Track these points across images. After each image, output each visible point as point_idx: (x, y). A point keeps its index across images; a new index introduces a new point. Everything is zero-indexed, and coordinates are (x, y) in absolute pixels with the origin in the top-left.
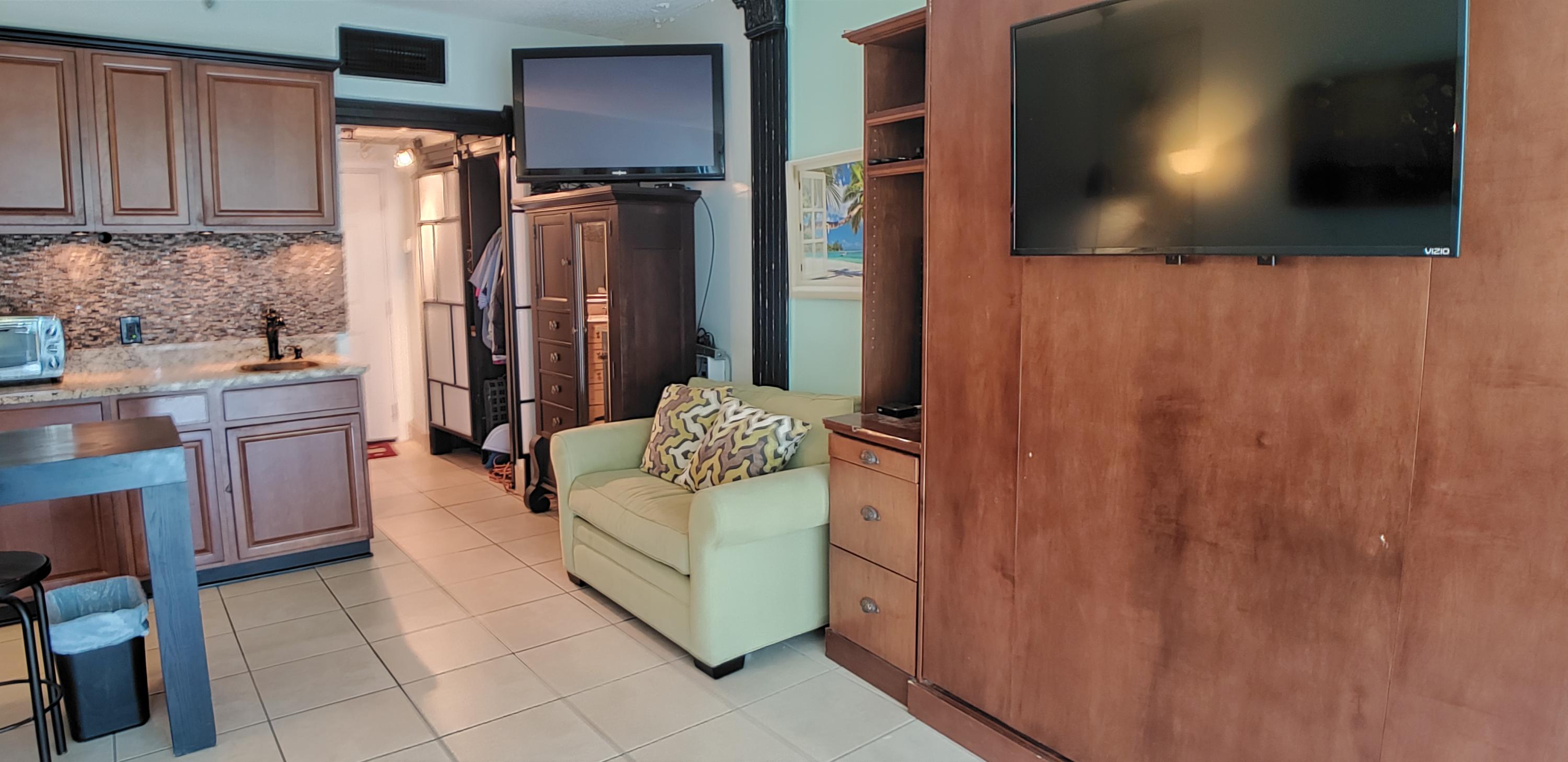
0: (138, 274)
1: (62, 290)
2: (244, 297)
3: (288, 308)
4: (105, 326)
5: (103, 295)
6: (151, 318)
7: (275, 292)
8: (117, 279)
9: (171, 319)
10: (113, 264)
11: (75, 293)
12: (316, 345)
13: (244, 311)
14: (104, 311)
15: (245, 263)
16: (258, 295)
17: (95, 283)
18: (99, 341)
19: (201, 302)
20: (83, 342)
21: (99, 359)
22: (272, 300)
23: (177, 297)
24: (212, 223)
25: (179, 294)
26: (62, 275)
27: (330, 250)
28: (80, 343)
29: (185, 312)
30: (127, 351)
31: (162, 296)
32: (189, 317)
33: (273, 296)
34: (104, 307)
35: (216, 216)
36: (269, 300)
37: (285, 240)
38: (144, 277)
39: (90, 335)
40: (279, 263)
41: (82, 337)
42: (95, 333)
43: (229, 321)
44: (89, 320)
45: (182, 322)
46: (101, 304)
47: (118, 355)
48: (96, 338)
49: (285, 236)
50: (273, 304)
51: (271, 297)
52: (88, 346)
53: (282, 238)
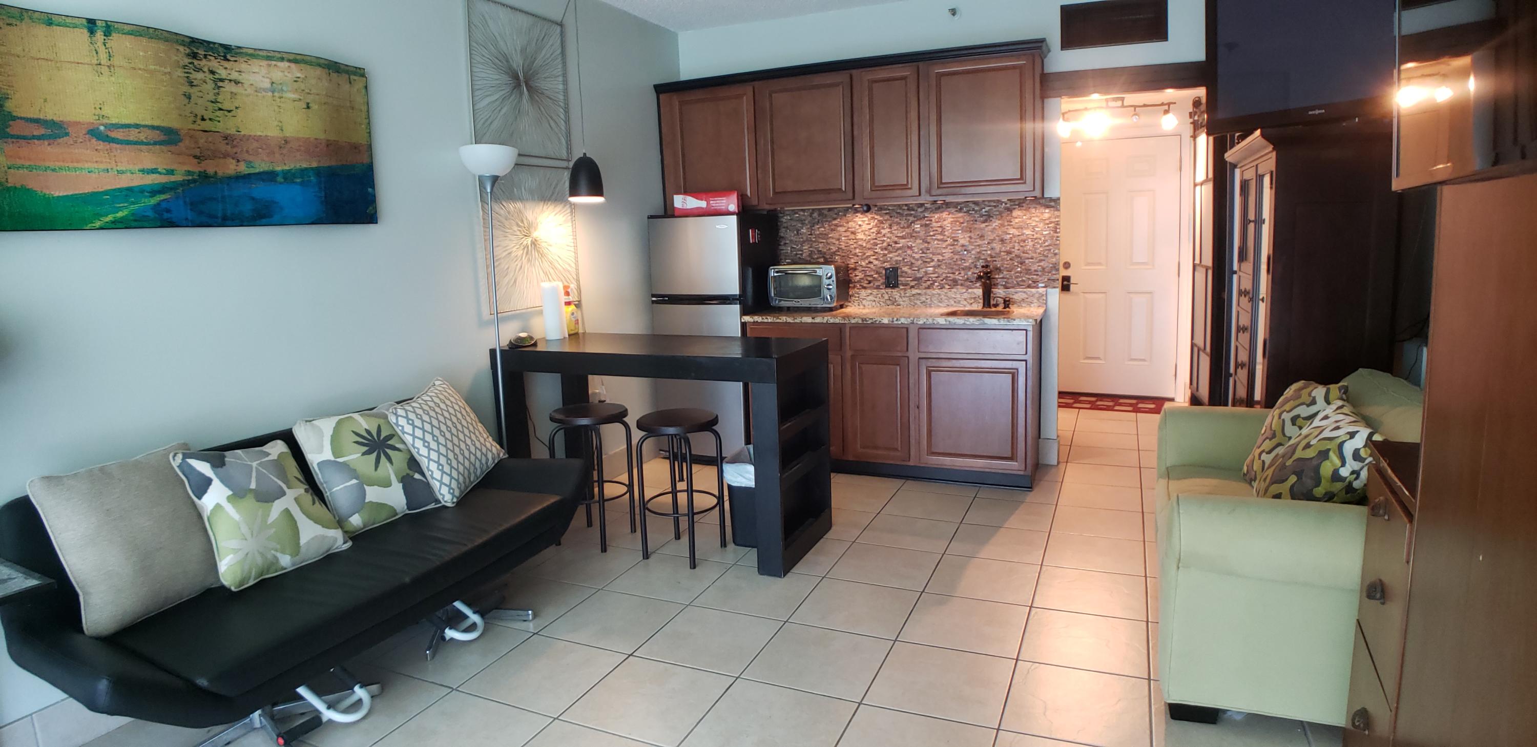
0: (899, 235)
1: (853, 246)
2: (973, 254)
3: (1007, 264)
4: (876, 274)
5: (876, 251)
6: (905, 269)
7: (998, 250)
8: (885, 239)
9: (918, 270)
10: (883, 228)
11: (859, 249)
12: (1027, 298)
13: (972, 266)
14: (876, 262)
15: (976, 226)
16: (984, 252)
17: (872, 242)
18: (872, 284)
19: (941, 258)
20: (862, 284)
21: (871, 298)
22: (995, 257)
23: (923, 253)
24: (934, 194)
25: (925, 251)
26: (852, 237)
27: (1047, 213)
28: (860, 285)
29: (928, 265)
30: (887, 293)
31: (913, 252)
32: (931, 269)
33: (996, 253)
34: (876, 259)
35: (938, 188)
36: (992, 257)
37: (1008, 205)
38: (903, 238)
39: (867, 280)
40: (1002, 225)
41: (862, 281)
42: (870, 279)
43: (960, 273)
44: (867, 269)
45: (926, 273)
46: (874, 257)
47: (882, 296)
48: (870, 282)
49: (1009, 202)
50: (996, 261)
51: (994, 255)
52: (865, 288)
53: (1006, 204)
